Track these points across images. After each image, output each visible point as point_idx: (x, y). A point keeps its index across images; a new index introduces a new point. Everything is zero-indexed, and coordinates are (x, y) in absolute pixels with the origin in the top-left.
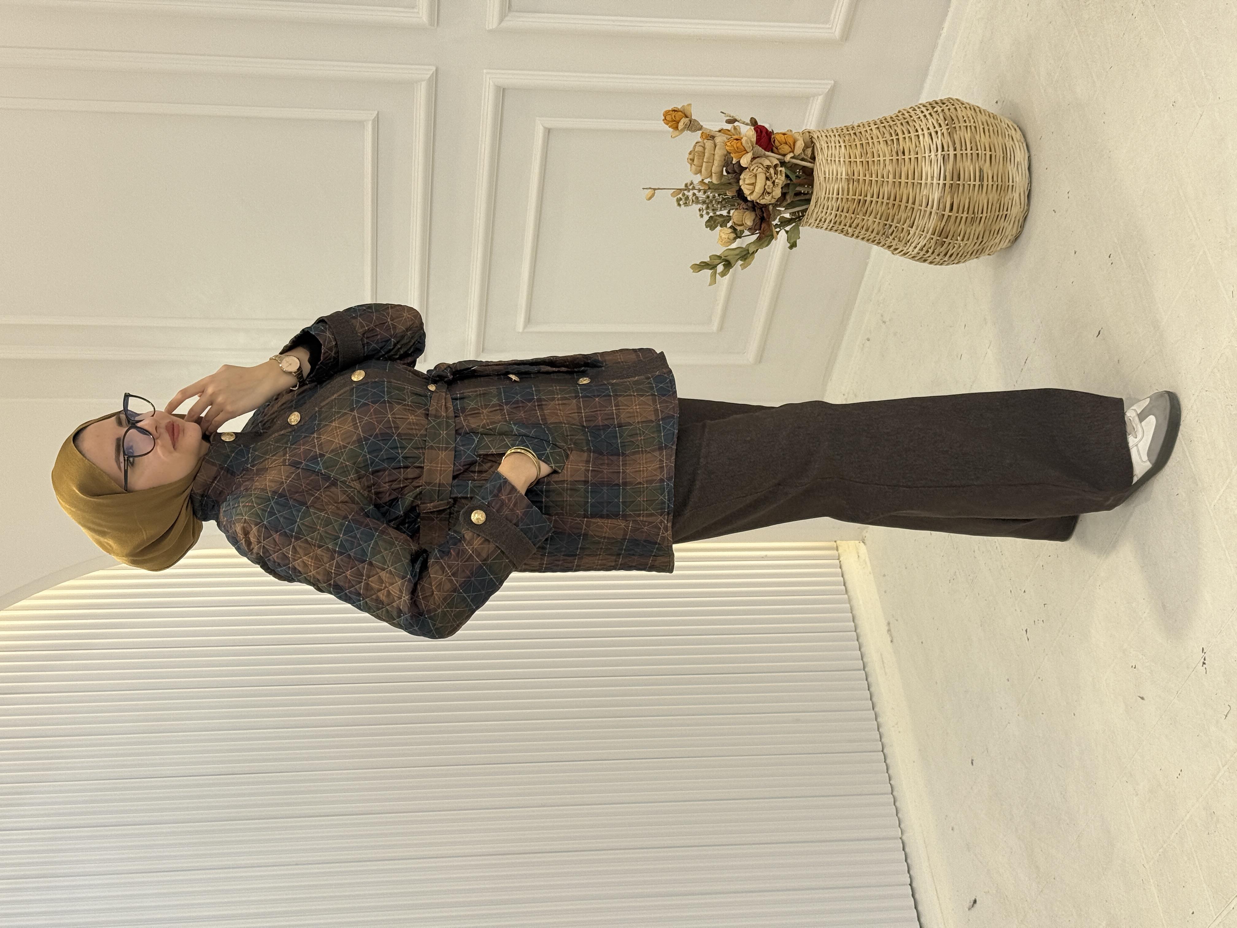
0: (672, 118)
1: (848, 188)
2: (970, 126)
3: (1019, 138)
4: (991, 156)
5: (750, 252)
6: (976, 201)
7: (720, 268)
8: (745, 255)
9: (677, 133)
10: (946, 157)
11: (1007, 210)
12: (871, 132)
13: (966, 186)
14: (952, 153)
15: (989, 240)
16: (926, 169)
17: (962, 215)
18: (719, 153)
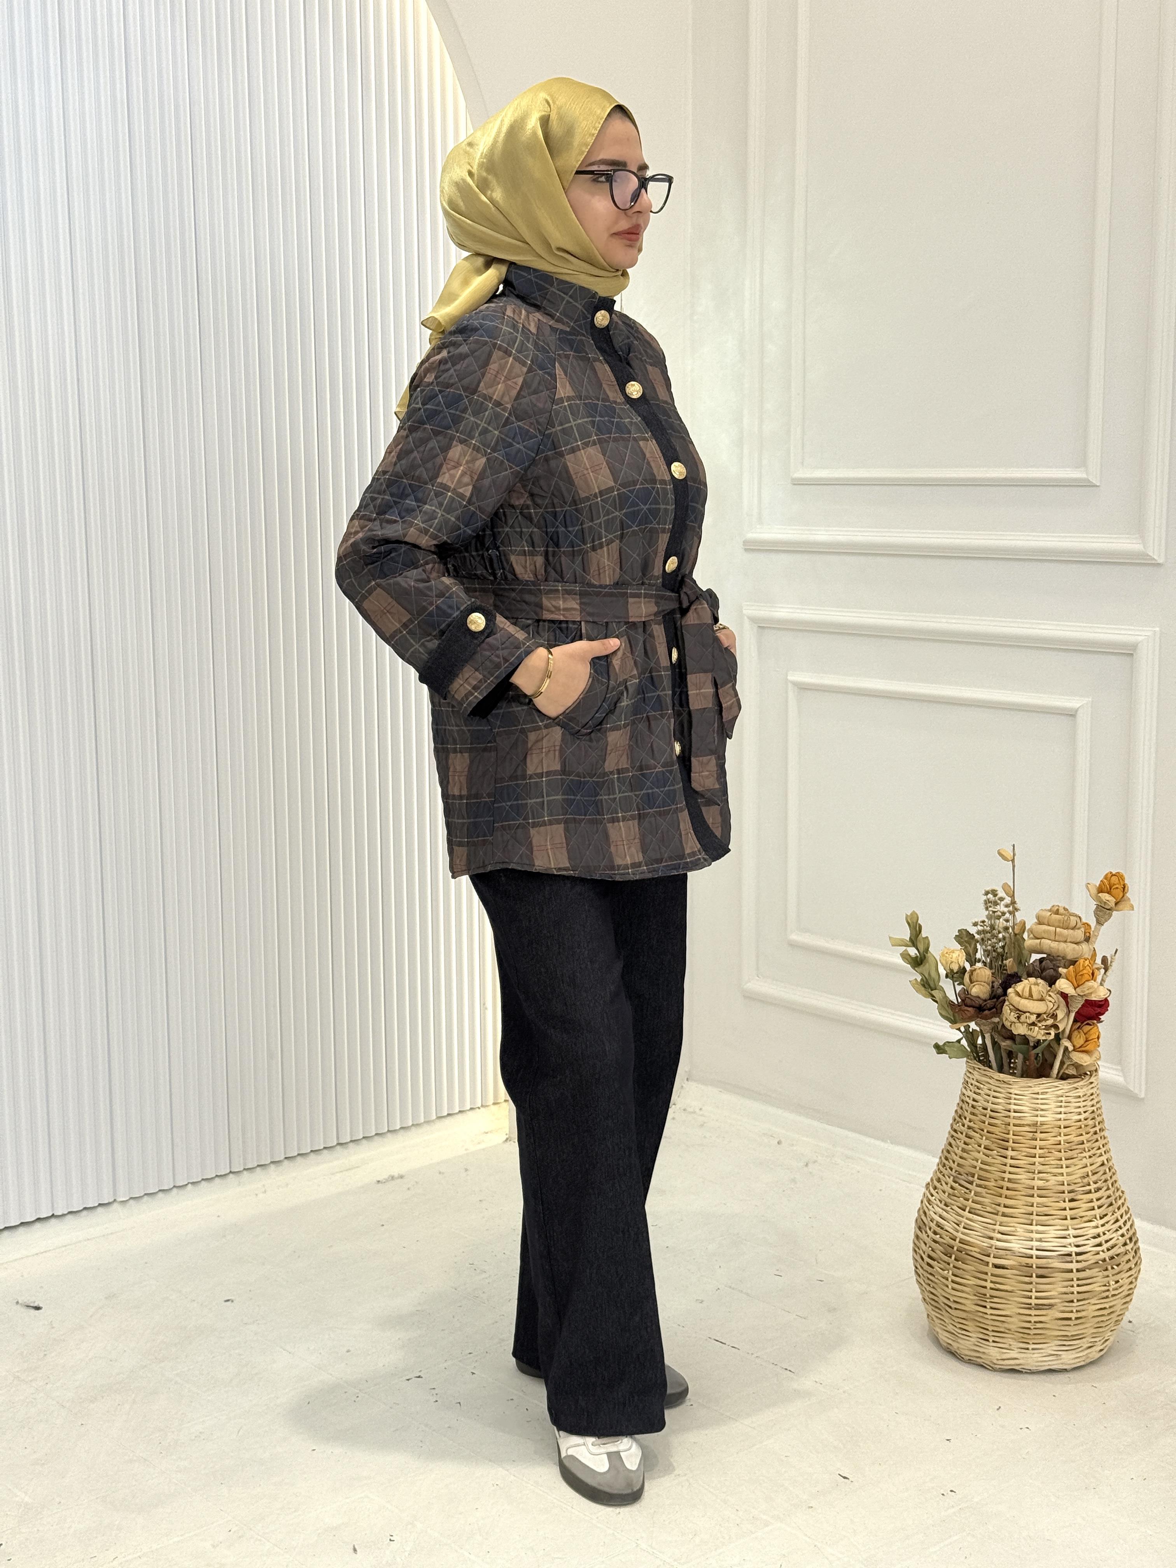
0: (1114, 885)
1: (1023, 1125)
2: (1108, 1290)
3: (1090, 1355)
4: (1070, 1319)
5: (933, 992)
6: (1008, 1300)
7: (913, 952)
8: (929, 985)
9: (1094, 891)
10: (1068, 1259)
11: (994, 1342)
12: (1098, 1155)
13: (1030, 1286)
14: (1074, 1266)
15: (954, 1318)
16: (1052, 1232)
17: (989, 1281)
18: (1069, 950)
